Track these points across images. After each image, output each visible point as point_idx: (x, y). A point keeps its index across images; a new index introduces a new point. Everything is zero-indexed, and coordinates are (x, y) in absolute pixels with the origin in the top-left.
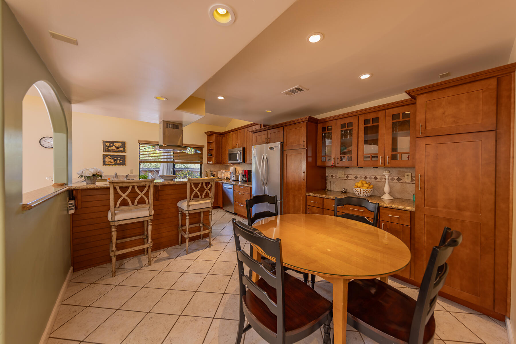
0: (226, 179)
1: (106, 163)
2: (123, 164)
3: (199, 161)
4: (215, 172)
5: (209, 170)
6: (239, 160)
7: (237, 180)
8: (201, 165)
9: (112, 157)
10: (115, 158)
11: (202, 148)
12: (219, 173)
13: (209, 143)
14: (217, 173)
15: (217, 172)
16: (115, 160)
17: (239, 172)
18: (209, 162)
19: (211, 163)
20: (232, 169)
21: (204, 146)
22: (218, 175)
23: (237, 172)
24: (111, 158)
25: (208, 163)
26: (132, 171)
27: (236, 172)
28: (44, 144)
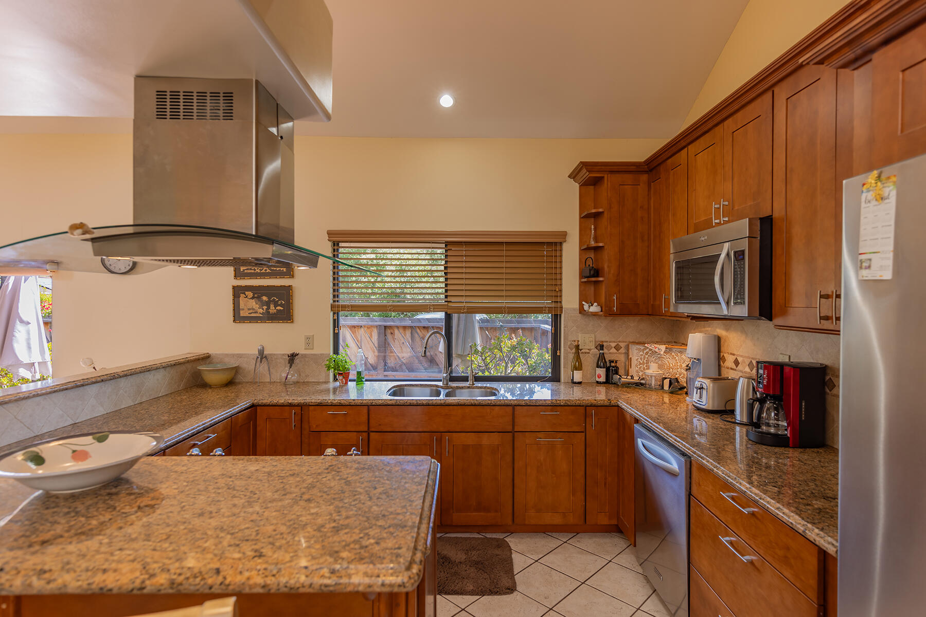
0: (666, 387)
1: (242, 314)
2: (285, 315)
3: (547, 303)
4: (617, 348)
5: (587, 341)
6: (728, 303)
7: (725, 412)
8: (556, 321)
9: (258, 292)
10: (265, 298)
11: (556, 243)
12: (636, 354)
13: (589, 217)
14: (627, 354)
15: (627, 348)
16: (263, 304)
17: (737, 363)
18: (586, 307)
19: (595, 308)
20: (696, 340)
21: (564, 235)
22: (634, 362)
23: (729, 362)
24: (253, 298)
25: (582, 310)
26: (309, 341)
27: (720, 359)
28: (110, 265)
